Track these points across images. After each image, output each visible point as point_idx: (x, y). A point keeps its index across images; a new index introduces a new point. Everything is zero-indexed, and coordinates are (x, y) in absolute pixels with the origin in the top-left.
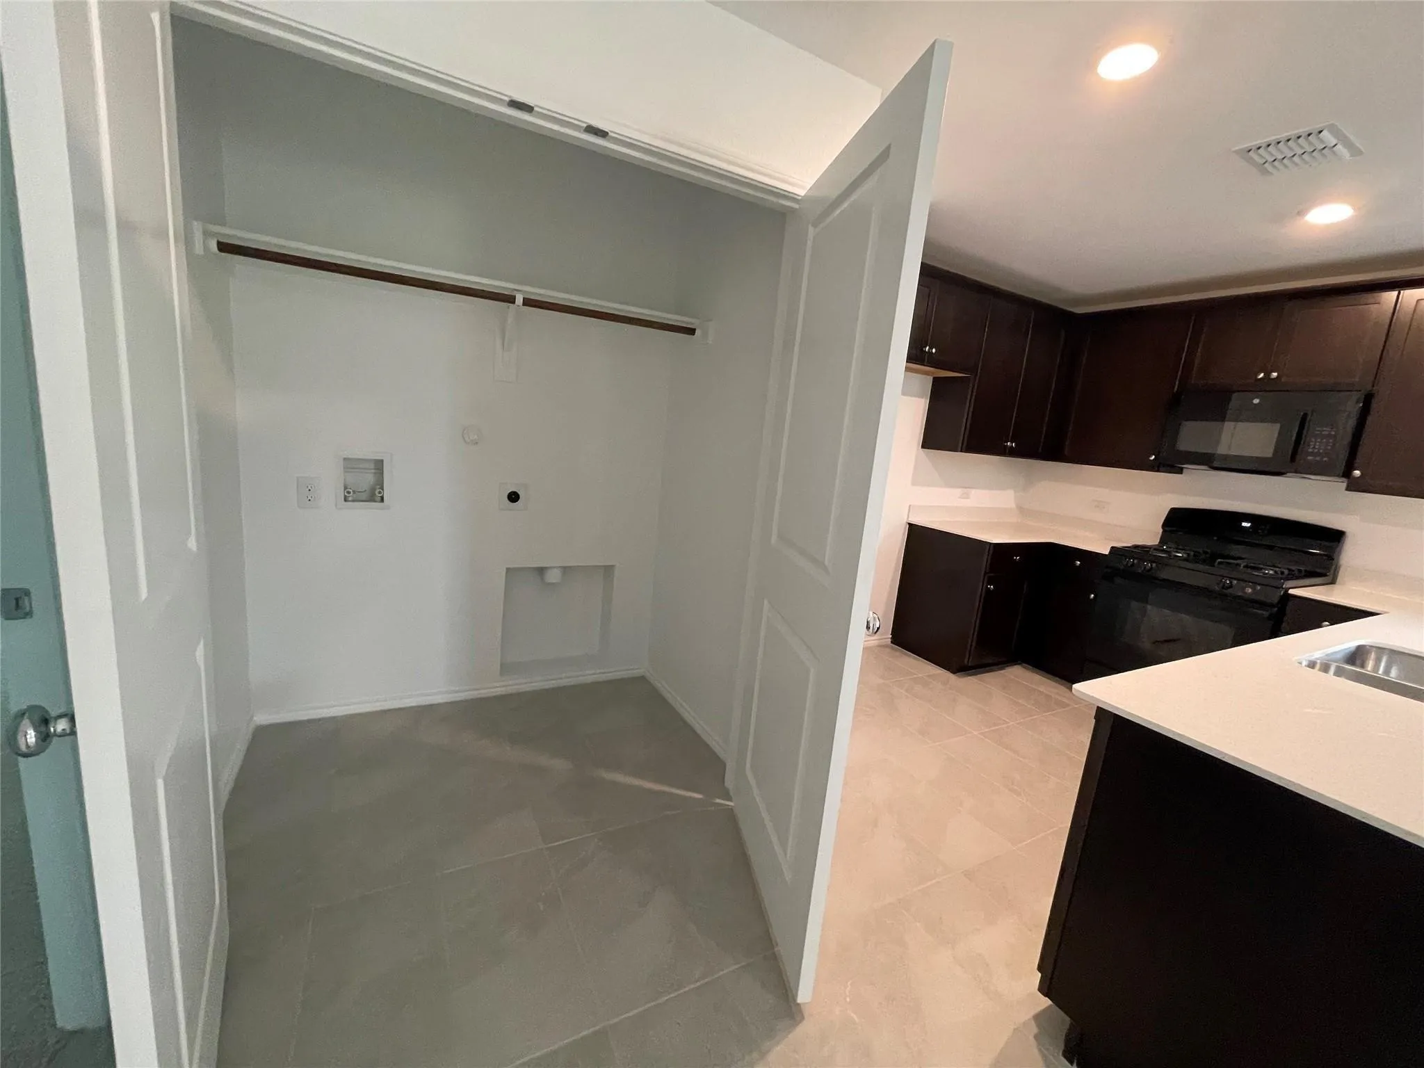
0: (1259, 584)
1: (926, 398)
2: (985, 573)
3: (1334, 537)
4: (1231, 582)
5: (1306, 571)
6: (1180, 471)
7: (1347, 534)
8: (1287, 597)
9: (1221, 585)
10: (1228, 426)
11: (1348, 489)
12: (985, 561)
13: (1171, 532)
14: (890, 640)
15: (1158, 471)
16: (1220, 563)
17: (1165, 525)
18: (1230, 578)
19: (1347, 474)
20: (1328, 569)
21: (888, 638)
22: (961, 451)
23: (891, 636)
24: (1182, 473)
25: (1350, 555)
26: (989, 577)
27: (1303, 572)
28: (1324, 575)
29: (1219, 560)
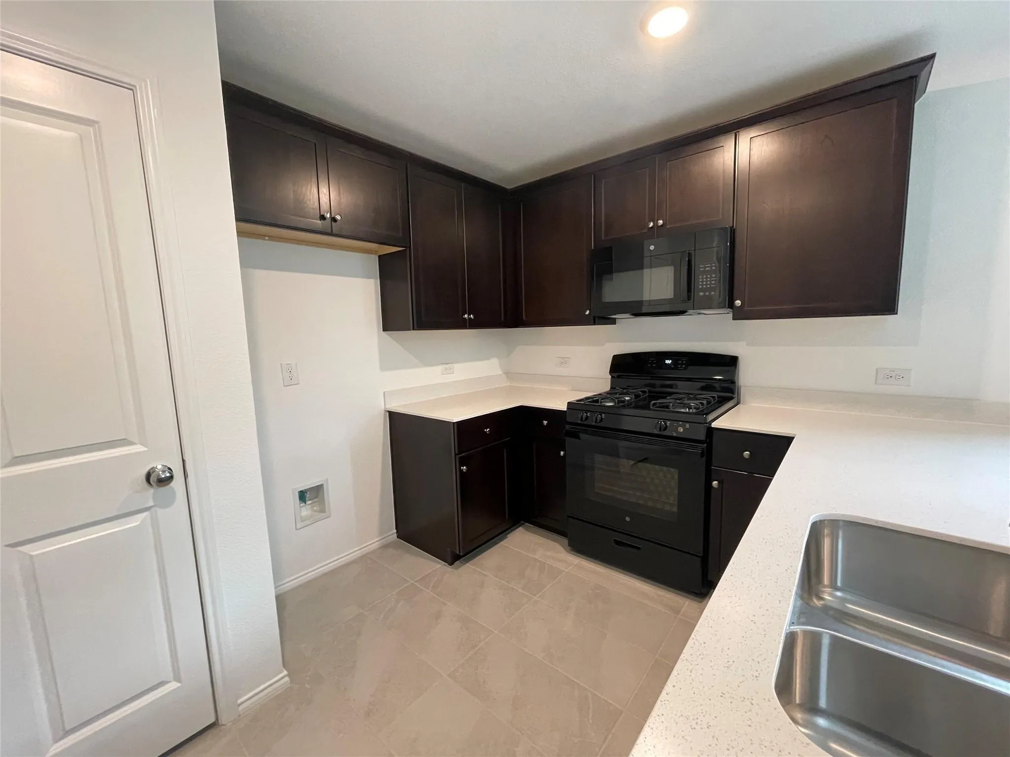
0: (688, 422)
1: (376, 279)
2: (456, 454)
3: (731, 362)
4: (666, 424)
5: (718, 397)
6: (613, 322)
7: (740, 358)
8: (711, 431)
9: (658, 427)
10: (646, 272)
11: (734, 319)
12: (452, 440)
13: (619, 377)
14: (395, 535)
15: (594, 324)
16: (654, 404)
17: (612, 371)
18: (665, 420)
19: (731, 305)
20: (732, 391)
21: (394, 533)
22: (414, 329)
23: (395, 531)
24: (615, 324)
25: (746, 376)
26: (460, 458)
27: (716, 398)
28: (731, 398)
29: (653, 402)
